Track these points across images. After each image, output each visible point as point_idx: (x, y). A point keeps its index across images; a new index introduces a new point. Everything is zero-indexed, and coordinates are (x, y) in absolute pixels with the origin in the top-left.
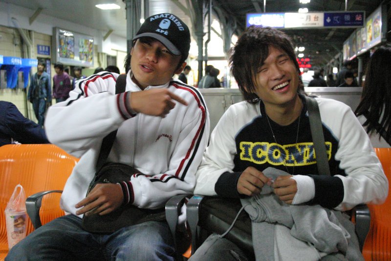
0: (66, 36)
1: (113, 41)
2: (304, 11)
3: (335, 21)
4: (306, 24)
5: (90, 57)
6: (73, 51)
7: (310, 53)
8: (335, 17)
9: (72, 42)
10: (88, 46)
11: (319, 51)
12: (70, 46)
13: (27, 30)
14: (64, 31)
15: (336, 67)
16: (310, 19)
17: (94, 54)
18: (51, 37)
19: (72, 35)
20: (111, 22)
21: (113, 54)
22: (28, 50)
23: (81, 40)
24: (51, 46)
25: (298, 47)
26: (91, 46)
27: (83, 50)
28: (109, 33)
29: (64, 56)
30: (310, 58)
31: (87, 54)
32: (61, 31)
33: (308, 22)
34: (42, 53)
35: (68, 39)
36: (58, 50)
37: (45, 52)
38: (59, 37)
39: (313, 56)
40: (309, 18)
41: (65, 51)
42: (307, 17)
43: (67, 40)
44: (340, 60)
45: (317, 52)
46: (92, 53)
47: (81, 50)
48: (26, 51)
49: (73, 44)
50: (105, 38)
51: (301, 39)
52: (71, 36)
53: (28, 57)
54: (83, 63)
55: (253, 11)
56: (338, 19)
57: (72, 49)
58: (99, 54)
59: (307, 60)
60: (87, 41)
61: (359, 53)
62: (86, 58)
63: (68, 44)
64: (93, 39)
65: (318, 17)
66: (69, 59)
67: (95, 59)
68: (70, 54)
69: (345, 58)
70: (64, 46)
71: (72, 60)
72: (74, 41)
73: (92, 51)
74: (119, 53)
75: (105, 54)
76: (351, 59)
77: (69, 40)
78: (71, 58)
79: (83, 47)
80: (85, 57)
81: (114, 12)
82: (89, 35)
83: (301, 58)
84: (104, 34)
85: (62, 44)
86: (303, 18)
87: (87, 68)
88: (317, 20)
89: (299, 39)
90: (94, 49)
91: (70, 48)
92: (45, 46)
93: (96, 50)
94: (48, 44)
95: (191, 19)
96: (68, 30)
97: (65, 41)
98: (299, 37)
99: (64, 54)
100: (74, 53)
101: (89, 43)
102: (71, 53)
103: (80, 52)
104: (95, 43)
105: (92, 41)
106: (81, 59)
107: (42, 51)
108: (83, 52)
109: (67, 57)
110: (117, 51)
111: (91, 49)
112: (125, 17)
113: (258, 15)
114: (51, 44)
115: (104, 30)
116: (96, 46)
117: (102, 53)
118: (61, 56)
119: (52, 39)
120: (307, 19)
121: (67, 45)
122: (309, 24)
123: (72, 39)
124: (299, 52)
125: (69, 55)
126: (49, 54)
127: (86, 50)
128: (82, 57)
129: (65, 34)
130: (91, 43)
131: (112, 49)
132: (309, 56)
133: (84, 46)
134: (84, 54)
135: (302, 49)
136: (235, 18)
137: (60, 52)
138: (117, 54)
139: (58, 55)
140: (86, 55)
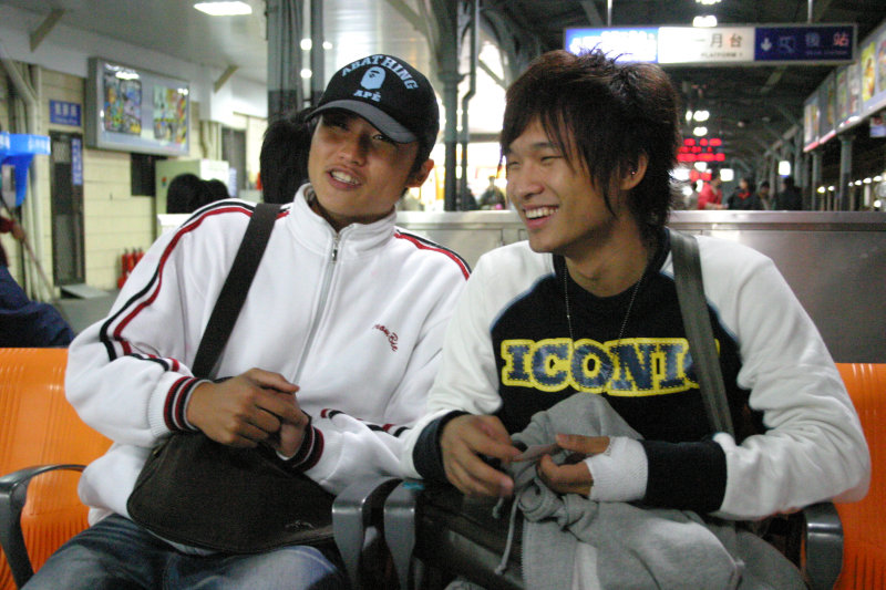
0: (121, 80)
1: (237, 92)
2: (705, 24)
3: (783, 49)
4: (712, 55)
5: (180, 132)
6: (138, 116)
7: (723, 125)
8: (782, 39)
9: (136, 93)
10: (175, 105)
11: (746, 121)
12: (130, 103)
13: (23, 64)
14: (117, 68)
15: (786, 159)
16: (721, 42)
17: (191, 125)
18: (85, 81)
19: (135, 76)
20: (234, 46)
21: (237, 124)
22: (26, 112)
23: (160, 90)
24: (85, 105)
25: (694, 112)
26: (184, 105)
27: (164, 114)
28: (228, 73)
29: (116, 129)
30: (722, 138)
31: (174, 124)
32: (109, 67)
33: (716, 49)
34: (60, 120)
35: (126, 88)
36: (102, 114)
37: (68, 117)
38: (105, 81)
39: (730, 134)
40: (718, 40)
41: (118, 116)
42: (714, 38)
43: (123, 90)
44: (797, 143)
45: (740, 124)
46: (185, 123)
47: (158, 114)
48: (22, 114)
49: (138, 99)
50: (217, 86)
51: (700, 92)
52: (134, 80)
53: (28, 131)
54: (162, 146)
55: (583, 22)
56: (791, 44)
57: (137, 112)
58: (203, 125)
59: (716, 142)
60: (172, 92)
61: (842, 125)
62: (172, 132)
63: (126, 98)
64: (188, 88)
65: (740, 38)
66: (129, 137)
67: (194, 137)
68: (131, 125)
69: (807, 138)
70: (117, 105)
71: (135, 138)
72: (140, 91)
73: (184, 117)
74: (252, 121)
75: (217, 124)
76: (823, 140)
77: (129, 90)
78: (133, 134)
79: (163, 106)
80: (168, 132)
81: (240, 23)
82: (178, 78)
83: (700, 138)
84: (216, 76)
85: (112, 99)
86: (703, 40)
87: (174, 157)
88: (739, 46)
89: (696, 91)
90: (190, 110)
91: (132, 109)
92: (70, 105)
93: (196, 114)
94: (76, 98)
95: (429, 41)
96: (126, 66)
97: (118, 91)
98: (695, 87)
99: (116, 123)
100: (140, 122)
101: (180, 97)
102: (133, 121)
103: (156, 120)
104: (194, 98)
105: (185, 92)
106: (158, 136)
107: (61, 116)
108: (162, 119)
109: (122, 130)
110: (248, 117)
111: (183, 111)
112: (263, 34)
113: (594, 32)
114: (85, 99)
115: (216, 67)
116: (196, 105)
117: (210, 123)
118: (108, 129)
119: (87, 85)
120: (713, 42)
121: (123, 101)
122: (719, 55)
123: (137, 87)
124: (694, 124)
125: (128, 125)
126: (79, 124)
127: (171, 115)
128: (161, 132)
129: (120, 75)
130: (183, 97)
131: (235, 113)
132: (720, 133)
133: (166, 106)
134: (166, 124)
135: (702, 115)
136: (537, 40)
137: (105, 120)
138: (248, 124)
139: (102, 126)
140: (170, 127)
